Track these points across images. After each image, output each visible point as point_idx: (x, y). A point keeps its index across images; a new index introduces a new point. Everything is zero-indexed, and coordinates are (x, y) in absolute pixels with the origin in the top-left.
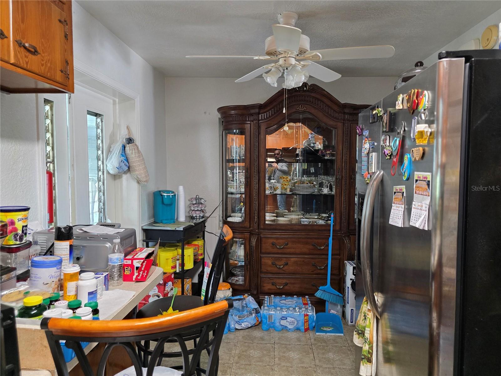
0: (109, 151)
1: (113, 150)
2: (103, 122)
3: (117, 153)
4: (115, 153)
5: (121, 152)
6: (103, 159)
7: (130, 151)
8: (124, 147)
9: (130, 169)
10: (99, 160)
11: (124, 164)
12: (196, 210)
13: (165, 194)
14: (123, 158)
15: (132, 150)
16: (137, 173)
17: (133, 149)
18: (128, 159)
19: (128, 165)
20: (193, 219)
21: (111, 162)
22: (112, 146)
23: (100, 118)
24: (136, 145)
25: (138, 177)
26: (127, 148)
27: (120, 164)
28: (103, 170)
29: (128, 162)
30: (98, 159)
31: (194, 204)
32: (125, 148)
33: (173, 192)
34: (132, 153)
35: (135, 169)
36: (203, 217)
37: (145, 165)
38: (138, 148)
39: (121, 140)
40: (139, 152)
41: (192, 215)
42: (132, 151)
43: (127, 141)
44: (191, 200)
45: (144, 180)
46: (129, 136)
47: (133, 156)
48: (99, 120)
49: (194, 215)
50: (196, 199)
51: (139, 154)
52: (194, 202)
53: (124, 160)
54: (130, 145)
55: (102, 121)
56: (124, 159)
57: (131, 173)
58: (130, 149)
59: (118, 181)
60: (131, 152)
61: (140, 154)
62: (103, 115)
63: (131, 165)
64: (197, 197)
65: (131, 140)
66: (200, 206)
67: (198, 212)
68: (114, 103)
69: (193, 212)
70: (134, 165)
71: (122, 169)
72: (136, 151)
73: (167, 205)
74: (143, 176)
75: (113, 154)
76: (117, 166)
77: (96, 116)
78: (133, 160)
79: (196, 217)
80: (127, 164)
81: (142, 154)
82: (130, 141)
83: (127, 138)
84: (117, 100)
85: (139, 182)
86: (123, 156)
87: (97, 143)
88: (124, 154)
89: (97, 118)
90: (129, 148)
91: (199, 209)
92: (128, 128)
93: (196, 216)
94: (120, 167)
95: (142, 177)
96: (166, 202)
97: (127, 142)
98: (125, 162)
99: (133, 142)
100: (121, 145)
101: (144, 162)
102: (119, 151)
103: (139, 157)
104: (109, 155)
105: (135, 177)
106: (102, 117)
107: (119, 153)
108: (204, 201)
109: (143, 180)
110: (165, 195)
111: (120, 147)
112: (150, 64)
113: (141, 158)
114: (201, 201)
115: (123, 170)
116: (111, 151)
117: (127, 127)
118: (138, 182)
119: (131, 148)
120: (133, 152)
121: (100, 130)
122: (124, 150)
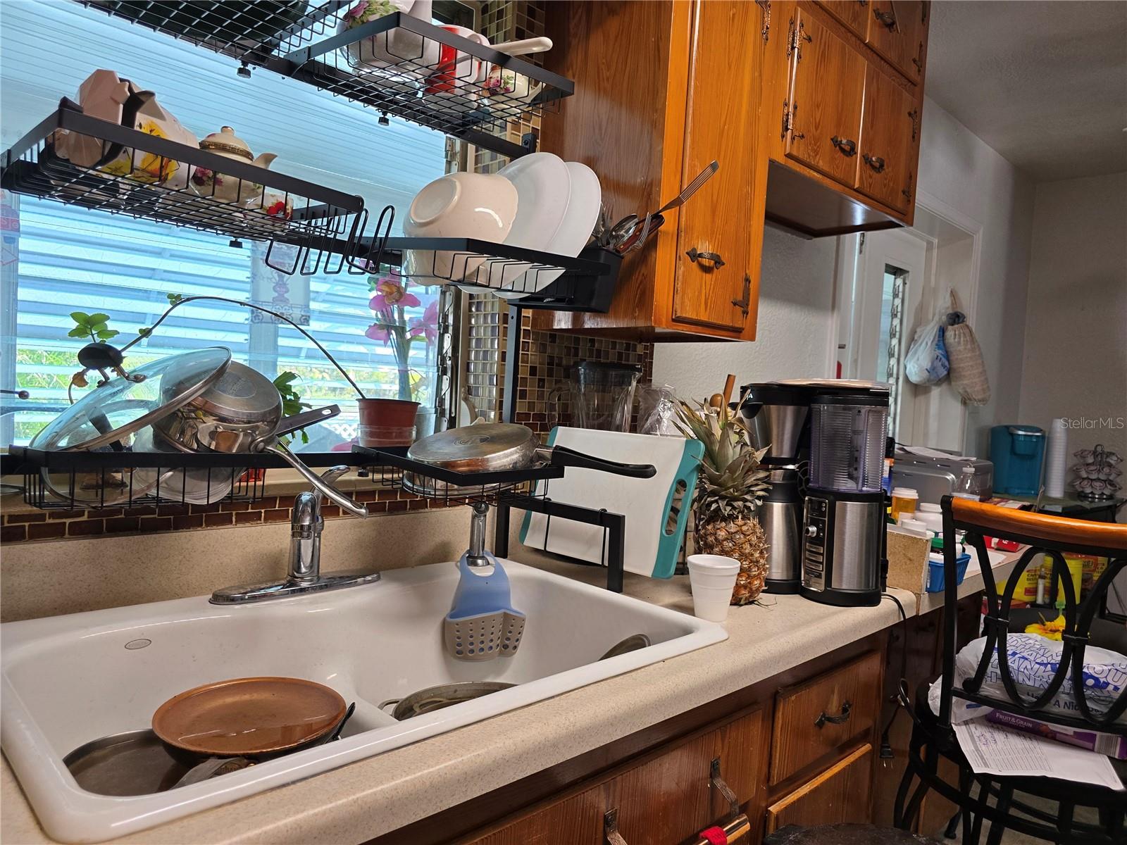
0: (912, 340)
1: (920, 337)
2: (907, 286)
3: (929, 344)
4: (924, 343)
5: (936, 342)
6: (899, 355)
7: (955, 338)
8: (942, 331)
9: (951, 375)
10: (893, 355)
11: (940, 363)
12: (1094, 480)
13: (1021, 433)
14: (940, 351)
15: (960, 335)
16: (965, 382)
17: (962, 335)
18: (949, 353)
19: (948, 366)
20: (1082, 499)
21: (916, 358)
22: (918, 330)
23: (902, 277)
24: (967, 326)
25: (966, 392)
26: (950, 333)
27: (932, 363)
28: (898, 374)
29: (948, 360)
30: (891, 355)
31: (1088, 465)
32: (943, 333)
33: (1040, 430)
34: (959, 343)
35: (963, 374)
36: (1110, 497)
37: (983, 366)
38: (971, 332)
39: (937, 318)
40: (973, 340)
41: (1080, 490)
42: (960, 338)
43: (950, 318)
44: (1081, 455)
45: (980, 397)
46: (953, 308)
47: (961, 348)
48: (899, 281)
49: (1088, 490)
50: (1095, 453)
51: (974, 343)
52: (1090, 460)
53: (942, 357)
54: (956, 326)
55: (905, 283)
56: (942, 354)
57: (953, 383)
58: (955, 335)
59: (921, 398)
60: (956, 340)
61: (976, 344)
62: (908, 272)
63: (955, 366)
64: (1099, 449)
65: (958, 316)
66: (1106, 470)
67: (1097, 484)
68: (930, 246)
69: (1086, 482)
70: (962, 365)
71: (936, 372)
72: (968, 338)
73: (1023, 457)
74: (978, 388)
75: (921, 344)
76: (928, 368)
77: (895, 275)
78: (960, 357)
79: (1090, 495)
80: (947, 363)
81: (978, 345)
82: (956, 318)
83: (951, 314)
84: (936, 241)
85: (968, 401)
86: (939, 348)
87: (892, 325)
88: (941, 343)
89: (895, 279)
90: (952, 333)
91: (1102, 477)
92: (953, 294)
93: (1092, 493)
94: (933, 369)
95: (976, 391)
96: (1020, 449)
97: (951, 321)
98: (943, 359)
99: (963, 321)
100: (936, 329)
101: (983, 362)
102: (932, 339)
103: (973, 350)
104: (911, 347)
105: (960, 391)
106: (907, 275)
107: (933, 341)
108: (1116, 459)
109: (976, 398)
110: (1019, 435)
111: (935, 330)
112: (1008, 160)
113: (978, 353)
114: (1108, 460)
115: (938, 376)
116: (916, 338)
117: (952, 292)
118: (964, 403)
119: (957, 333)
120: (962, 339)
121: (900, 301)
122: (943, 336)
